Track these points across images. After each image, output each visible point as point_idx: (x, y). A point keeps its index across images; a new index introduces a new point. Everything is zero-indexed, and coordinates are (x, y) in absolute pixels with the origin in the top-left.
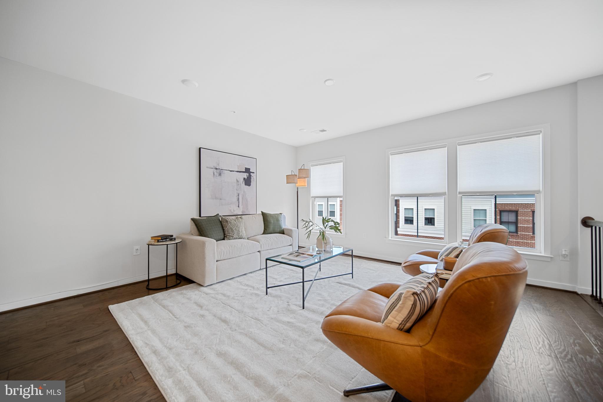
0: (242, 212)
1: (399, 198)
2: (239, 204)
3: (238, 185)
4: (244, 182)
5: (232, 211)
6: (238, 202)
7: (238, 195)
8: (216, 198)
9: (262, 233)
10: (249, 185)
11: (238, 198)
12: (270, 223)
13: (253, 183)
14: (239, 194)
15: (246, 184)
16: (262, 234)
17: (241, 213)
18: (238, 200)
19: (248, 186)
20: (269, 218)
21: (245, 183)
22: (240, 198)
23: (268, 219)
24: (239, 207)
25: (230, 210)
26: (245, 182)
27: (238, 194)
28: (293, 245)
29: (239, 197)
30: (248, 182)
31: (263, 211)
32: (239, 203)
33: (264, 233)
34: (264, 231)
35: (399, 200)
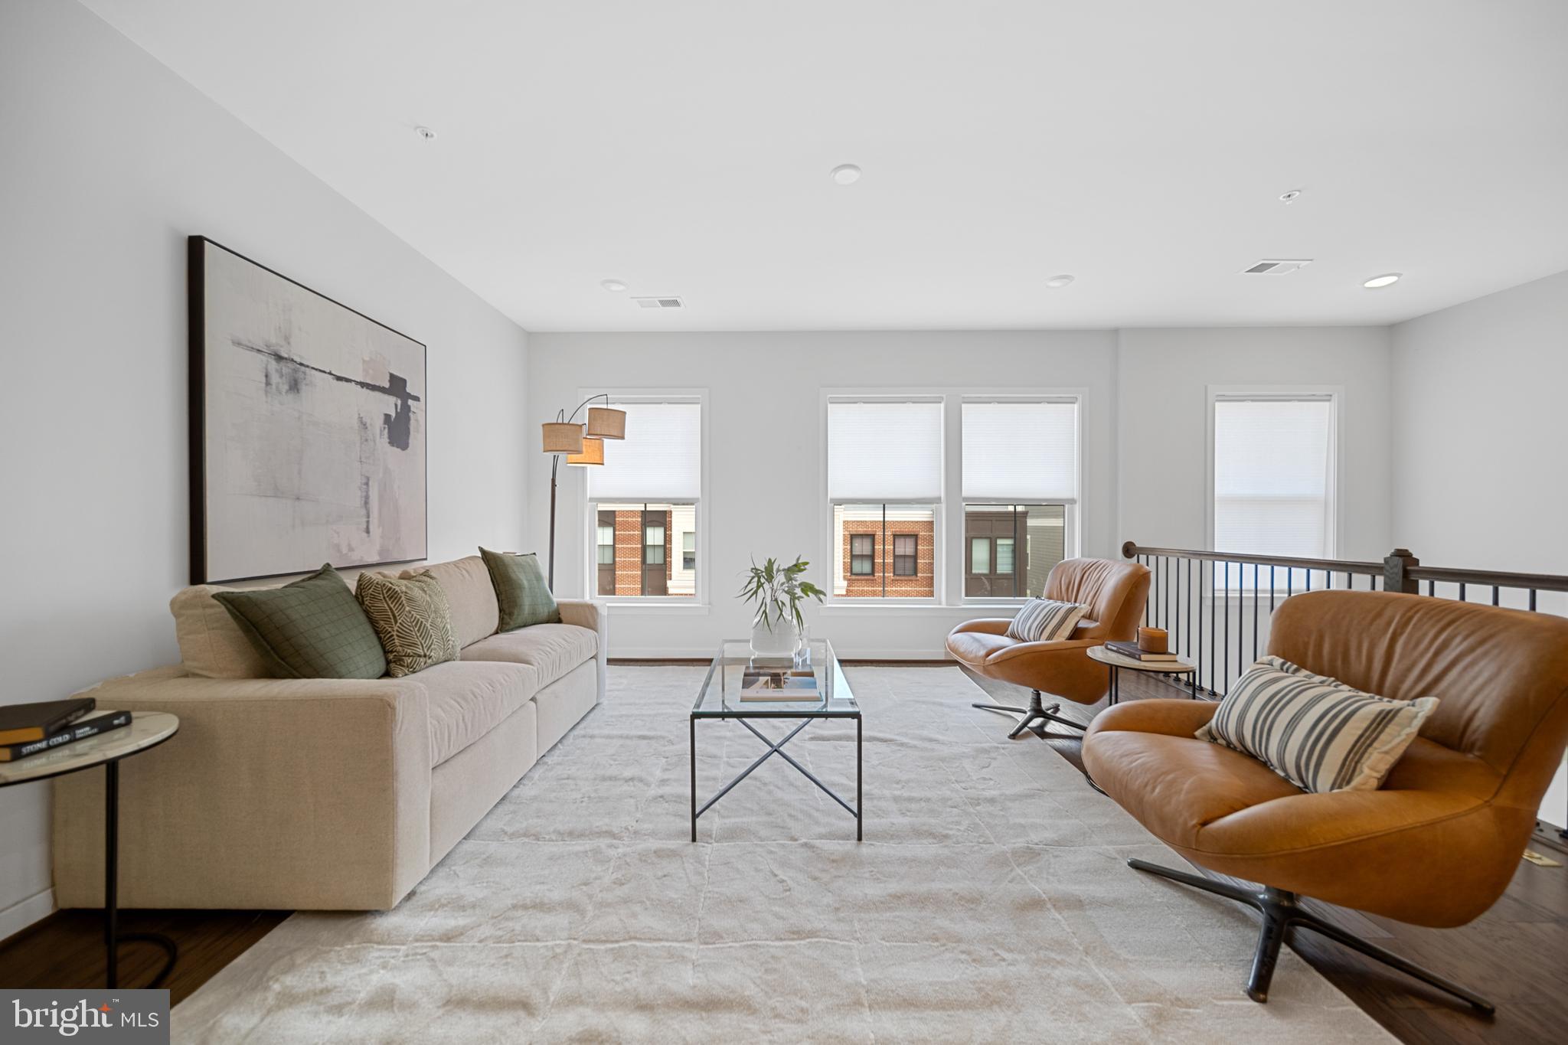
0: (380, 553)
1: (672, 506)
2: (368, 522)
3: (366, 440)
4: (386, 431)
5: (345, 550)
6: (364, 512)
7: (367, 484)
8: (277, 493)
9: (494, 629)
10: (404, 446)
11: (364, 494)
12: (521, 587)
13: (415, 439)
14: (368, 479)
15: (392, 443)
16: (496, 633)
17: (375, 559)
18: (366, 503)
19: (399, 450)
20: (515, 572)
21: (389, 438)
22: (370, 493)
23: (513, 576)
24: (368, 531)
25: (337, 547)
26: (389, 432)
27: (364, 481)
28: (599, 657)
29: (367, 492)
30: (399, 430)
31: (486, 548)
32: (368, 517)
33: (503, 627)
34: (501, 619)
35: (671, 512)
